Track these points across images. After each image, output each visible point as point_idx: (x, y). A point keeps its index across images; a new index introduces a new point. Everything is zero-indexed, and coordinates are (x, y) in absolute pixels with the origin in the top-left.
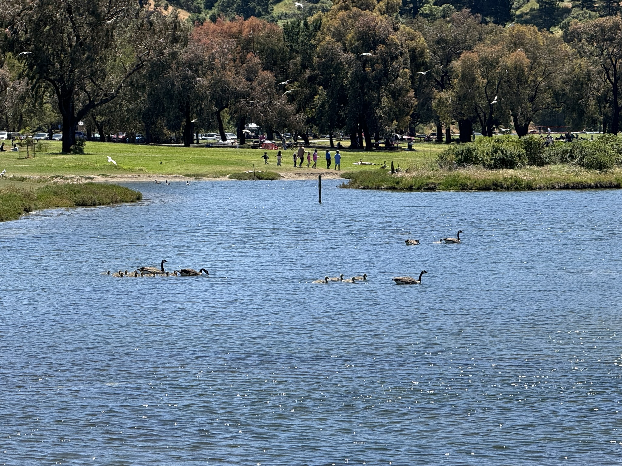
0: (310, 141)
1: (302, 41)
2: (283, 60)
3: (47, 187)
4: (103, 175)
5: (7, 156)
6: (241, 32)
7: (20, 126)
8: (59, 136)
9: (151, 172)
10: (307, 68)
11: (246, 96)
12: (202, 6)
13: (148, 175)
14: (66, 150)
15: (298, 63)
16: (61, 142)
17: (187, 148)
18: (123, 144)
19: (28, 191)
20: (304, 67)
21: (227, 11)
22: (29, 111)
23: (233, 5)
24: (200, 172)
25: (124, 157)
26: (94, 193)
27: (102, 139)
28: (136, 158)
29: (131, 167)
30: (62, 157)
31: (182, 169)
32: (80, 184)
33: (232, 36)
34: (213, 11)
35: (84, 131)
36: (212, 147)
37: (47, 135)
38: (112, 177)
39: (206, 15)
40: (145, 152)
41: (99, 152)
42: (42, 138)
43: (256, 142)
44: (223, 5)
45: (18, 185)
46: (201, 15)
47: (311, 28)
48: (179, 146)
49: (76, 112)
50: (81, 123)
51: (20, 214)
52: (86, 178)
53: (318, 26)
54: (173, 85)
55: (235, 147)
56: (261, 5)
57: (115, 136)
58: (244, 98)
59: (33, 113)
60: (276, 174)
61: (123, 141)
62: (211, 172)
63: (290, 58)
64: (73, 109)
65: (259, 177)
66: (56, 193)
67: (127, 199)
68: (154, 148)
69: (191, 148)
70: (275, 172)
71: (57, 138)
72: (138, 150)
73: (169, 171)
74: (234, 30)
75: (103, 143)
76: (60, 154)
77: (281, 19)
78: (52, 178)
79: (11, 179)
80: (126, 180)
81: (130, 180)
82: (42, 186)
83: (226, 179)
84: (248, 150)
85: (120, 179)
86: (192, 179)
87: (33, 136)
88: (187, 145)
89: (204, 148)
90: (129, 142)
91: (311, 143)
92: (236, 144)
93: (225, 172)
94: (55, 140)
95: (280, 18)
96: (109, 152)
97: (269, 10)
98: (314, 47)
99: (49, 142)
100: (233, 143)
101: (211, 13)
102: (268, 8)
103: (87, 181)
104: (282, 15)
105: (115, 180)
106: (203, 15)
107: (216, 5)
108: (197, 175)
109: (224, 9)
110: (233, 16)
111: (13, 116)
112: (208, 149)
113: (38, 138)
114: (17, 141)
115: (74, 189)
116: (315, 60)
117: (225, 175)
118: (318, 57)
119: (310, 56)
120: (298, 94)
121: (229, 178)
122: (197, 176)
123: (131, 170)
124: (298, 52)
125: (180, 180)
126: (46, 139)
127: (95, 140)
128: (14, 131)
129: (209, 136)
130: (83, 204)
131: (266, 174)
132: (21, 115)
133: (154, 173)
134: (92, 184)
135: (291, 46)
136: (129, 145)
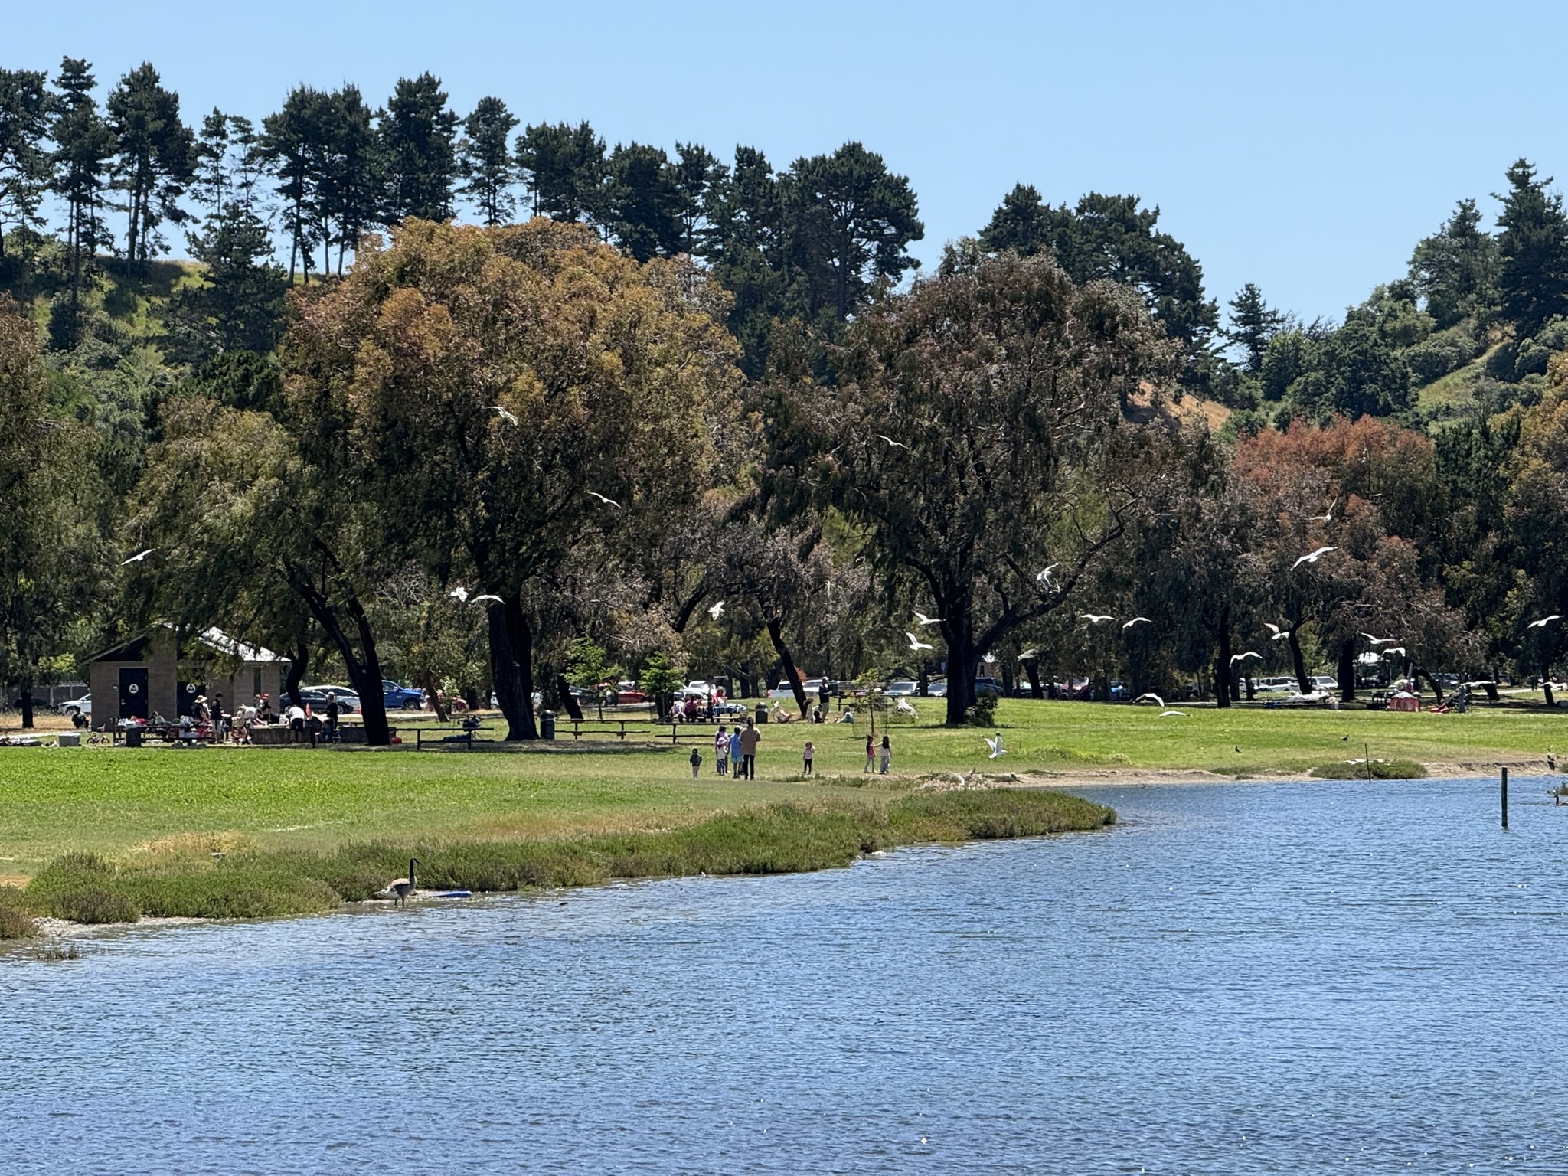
0: (1500, 692)
1: (1479, 471)
2: (1438, 512)
3: (910, 798)
4: (1036, 772)
5: (827, 733)
6: (1341, 451)
7: (856, 665)
8: (939, 689)
9: (1140, 764)
10: (1490, 528)
11: (1353, 592)
12: (1259, 394)
13: (1132, 771)
14: (956, 718)
15: (1471, 518)
16: (945, 701)
17: (1222, 711)
18: (1081, 704)
19: (870, 806)
20: (1484, 527)
21: (1314, 403)
22: (877, 634)
23: (1327, 390)
24: (1249, 763)
25: (1082, 732)
26: (1013, 811)
27: (1036, 693)
28: (1107, 735)
29: (1095, 754)
30: (946, 732)
31: (1209, 756)
32: (981, 792)
33: (1321, 460)
34: (1283, 404)
35: (997, 675)
36: (1280, 707)
37: (915, 685)
38: (1055, 776)
39: (1268, 413)
40: (1129, 720)
41: (1027, 722)
42: (905, 692)
43: (1376, 695)
44: (1305, 389)
45: (848, 795)
46: (1256, 414)
47: (1498, 442)
48: (1205, 707)
49: (976, 635)
50: (989, 659)
51: (851, 856)
52: (998, 780)
53: (1512, 438)
54: (1190, 572)
55: (1330, 707)
56: (1390, 390)
57: (1066, 686)
58: (1349, 598)
59: (886, 637)
60: (1417, 767)
61: (1084, 696)
62: (1271, 762)
63: (1452, 509)
64: (970, 630)
65: (1378, 773)
66: (928, 812)
67: (1081, 822)
68: (1150, 712)
69: (1231, 711)
70: (1415, 761)
71: (937, 693)
72: (1114, 715)
73: (1179, 761)
74: (1327, 447)
75: (1038, 702)
76: (941, 726)
77: (1436, 419)
78: (923, 778)
79: (835, 782)
80: (1084, 782)
81: (1093, 783)
82: (900, 795)
83: (1305, 778)
84: (1359, 713)
85: (1070, 780)
86: (1230, 780)
87: (884, 689)
88: (1223, 704)
89: (1262, 711)
90: (1095, 700)
91: (1504, 696)
92: (1334, 700)
93: (1304, 761)
94: (932, 696)
95: (1433, 416)
96: (1051, 721)
97: (1409, 398)
98: (1503, 483)
99: (919, 700)
100: (1325, 698)
101: (1279, 407)
102: (1406, 394)
103: (998, 785)
104: (1438, 410)
105: (1060, 783)
106: (1260, 413)
107: (1290, 390)
108: (1243, 770)
109: (1309, 399)
110: (1329, 413)
111: (842, 645)
112: (1270, 711)
113: (896, 693)
114: (849, 700)
115: (966, 803)
116: (1509, 509)
117: (1303, 770)
118: (1515, 504)
119: (1496, 502)
120: (1470, 588)
121: (1312, 775)
122: (1241, 772)
123: (1096, 761)
124: (1468, 495)
125: (1202, 781)
126: (914, 695)
127: (1020, 694)
128: (843, 678)
129: (1275, 683)
130: (986, 834)
131: (1394, 765)
132: (859, 644)
133: (1146, 766)
134: (1008, 791)
135: (1454, 482)
136: (1094, 706)
